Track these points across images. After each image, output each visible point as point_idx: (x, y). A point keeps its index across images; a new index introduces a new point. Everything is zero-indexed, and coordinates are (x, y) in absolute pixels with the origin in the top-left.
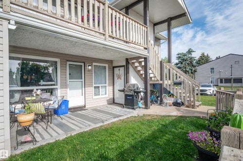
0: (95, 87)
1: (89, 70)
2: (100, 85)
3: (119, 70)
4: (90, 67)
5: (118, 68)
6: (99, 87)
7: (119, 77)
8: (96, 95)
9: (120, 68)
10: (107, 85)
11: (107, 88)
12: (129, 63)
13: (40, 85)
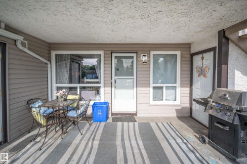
0: (154, 88)
1: (144, 63)
2: (164, 85)
3: (203, 58)
4: (145, 59)
5: (201, 56)
6: (162, 88)
7: (202, 73)
8: (155, 99)
9: (205, 55)
10: (178, 84)
11: (178, 90)
12: (228, 39)
13: (83, 83)
